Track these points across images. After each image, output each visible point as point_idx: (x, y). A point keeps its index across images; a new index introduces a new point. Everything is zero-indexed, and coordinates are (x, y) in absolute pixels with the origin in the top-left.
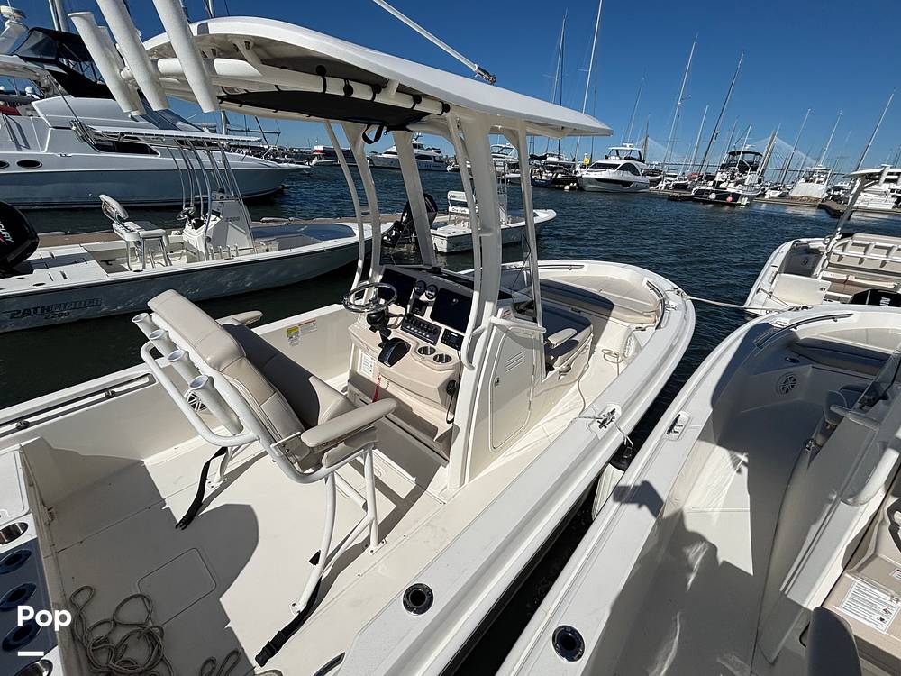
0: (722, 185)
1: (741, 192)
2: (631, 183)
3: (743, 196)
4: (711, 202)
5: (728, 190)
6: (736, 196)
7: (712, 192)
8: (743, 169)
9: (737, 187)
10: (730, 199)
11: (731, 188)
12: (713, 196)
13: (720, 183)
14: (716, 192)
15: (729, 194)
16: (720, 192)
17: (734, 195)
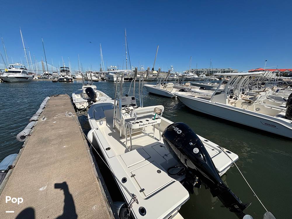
2: (28, 78)
4: (65, 81)
7: (64, 79)
12: (65, 80)
15: (69, 79)
16: (66, 78)
17: (71, 79)
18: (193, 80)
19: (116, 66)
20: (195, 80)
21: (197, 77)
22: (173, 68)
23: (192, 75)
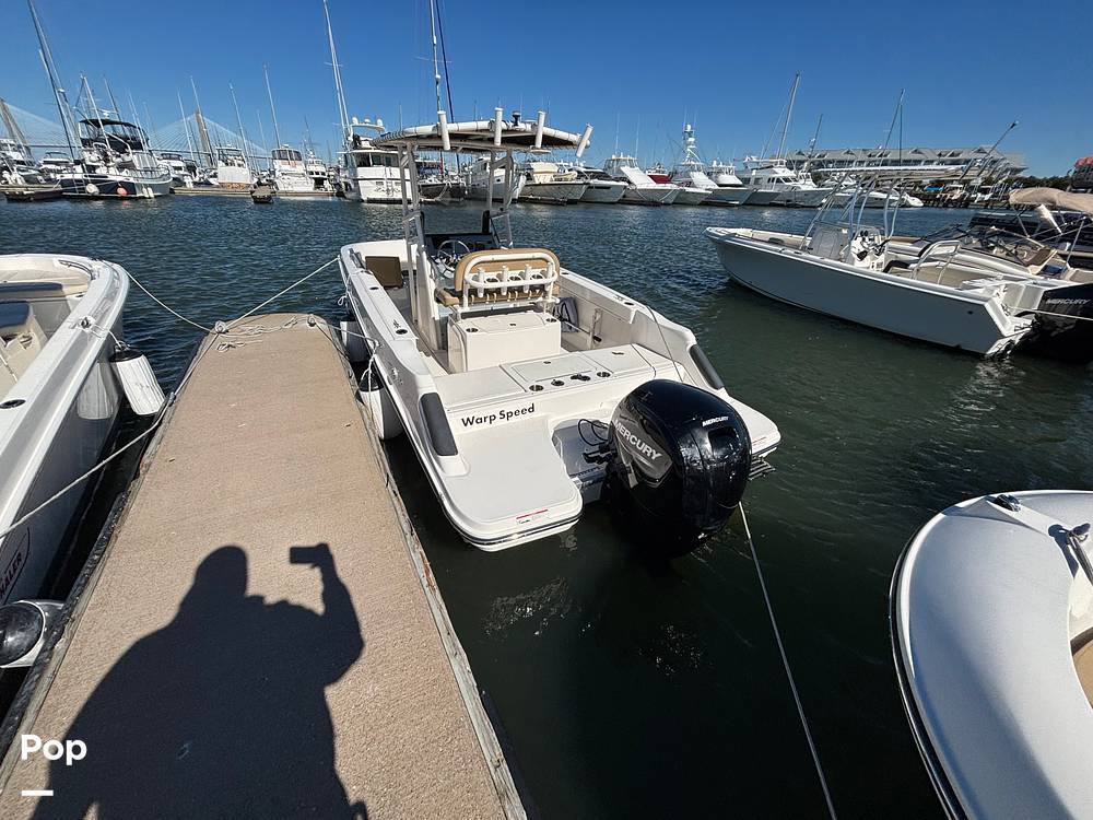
0: (97, 171)
1: (132, 180)
3: (140, 186)
4: (94, 198)
5: (110, 178)
6: (130, 187)
7: (87, 182)
8: (120, 147)
9: (124, 173)
10: (122, 191)
11: (114, 175)
12: (92, 189)
13: (94, 168)
14: (94, 182)
15: (115, 186)
16: (100, 181)
17: (124, 185)
18: (788, 206)
19: (380, 121)
20: (795, 206)
21: (808, 186)
22: (691, 140)
23: (787, 180)
